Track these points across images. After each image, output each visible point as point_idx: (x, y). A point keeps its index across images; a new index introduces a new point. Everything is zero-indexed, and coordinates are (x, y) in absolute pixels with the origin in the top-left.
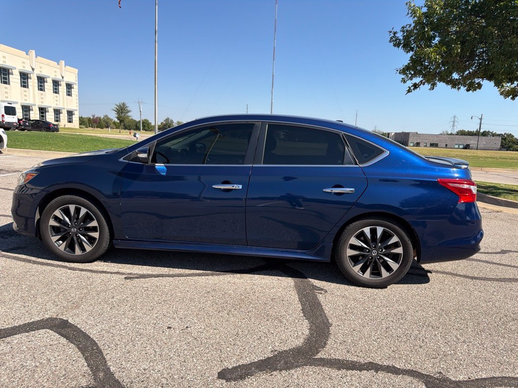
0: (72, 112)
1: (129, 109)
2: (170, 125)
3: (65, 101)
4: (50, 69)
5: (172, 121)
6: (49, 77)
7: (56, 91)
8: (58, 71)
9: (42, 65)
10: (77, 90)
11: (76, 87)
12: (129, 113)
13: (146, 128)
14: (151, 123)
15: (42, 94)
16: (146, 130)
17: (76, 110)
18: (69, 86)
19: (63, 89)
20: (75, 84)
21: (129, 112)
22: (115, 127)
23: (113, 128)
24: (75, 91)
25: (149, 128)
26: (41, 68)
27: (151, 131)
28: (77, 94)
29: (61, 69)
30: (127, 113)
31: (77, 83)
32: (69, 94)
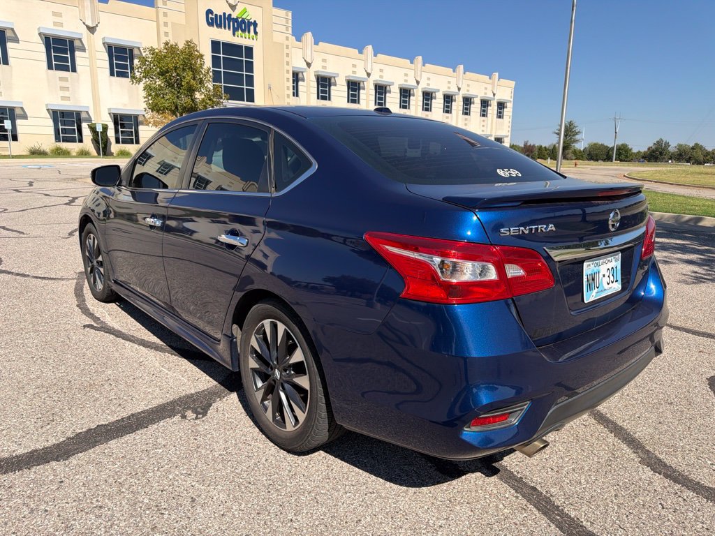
0: (501, 139)
1: (577, 129)
2: (664, 150)
3: (494, 125)
4: (478, 86)
5: (667, 145)
6: (477, 96)
7: (484, 114)
8: (490, 87)
9: (470, 83)
10: (511, 110)
11: (510, 106)
12: (577, 136)
13: (623, 157)
14: (631, 150)
15: (466, 119)
16: (621, 160)
17: (507, 136)
18: (501, 106)
19: (492, 110)
20: (510, 101)
21: (577, 134)
22: (574, 158)
23: (572, 159)
24: (508, 112)
25: (627, 157)
26: (468, 86)
27: (629, 161)
28: (511, 114)
29: (493, 84)
30: (574, 135)
31: (512, 100)
32: (500, 116)
